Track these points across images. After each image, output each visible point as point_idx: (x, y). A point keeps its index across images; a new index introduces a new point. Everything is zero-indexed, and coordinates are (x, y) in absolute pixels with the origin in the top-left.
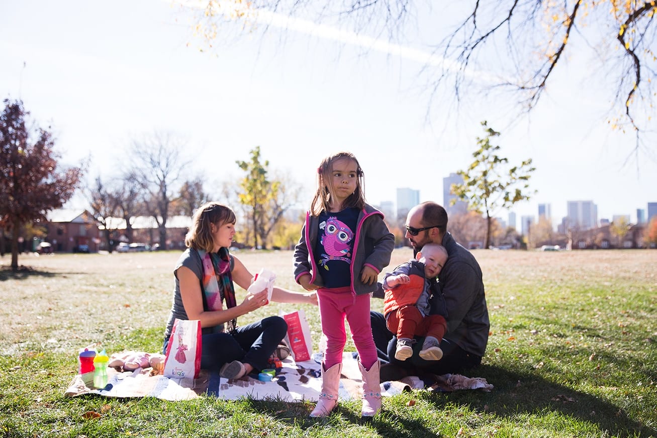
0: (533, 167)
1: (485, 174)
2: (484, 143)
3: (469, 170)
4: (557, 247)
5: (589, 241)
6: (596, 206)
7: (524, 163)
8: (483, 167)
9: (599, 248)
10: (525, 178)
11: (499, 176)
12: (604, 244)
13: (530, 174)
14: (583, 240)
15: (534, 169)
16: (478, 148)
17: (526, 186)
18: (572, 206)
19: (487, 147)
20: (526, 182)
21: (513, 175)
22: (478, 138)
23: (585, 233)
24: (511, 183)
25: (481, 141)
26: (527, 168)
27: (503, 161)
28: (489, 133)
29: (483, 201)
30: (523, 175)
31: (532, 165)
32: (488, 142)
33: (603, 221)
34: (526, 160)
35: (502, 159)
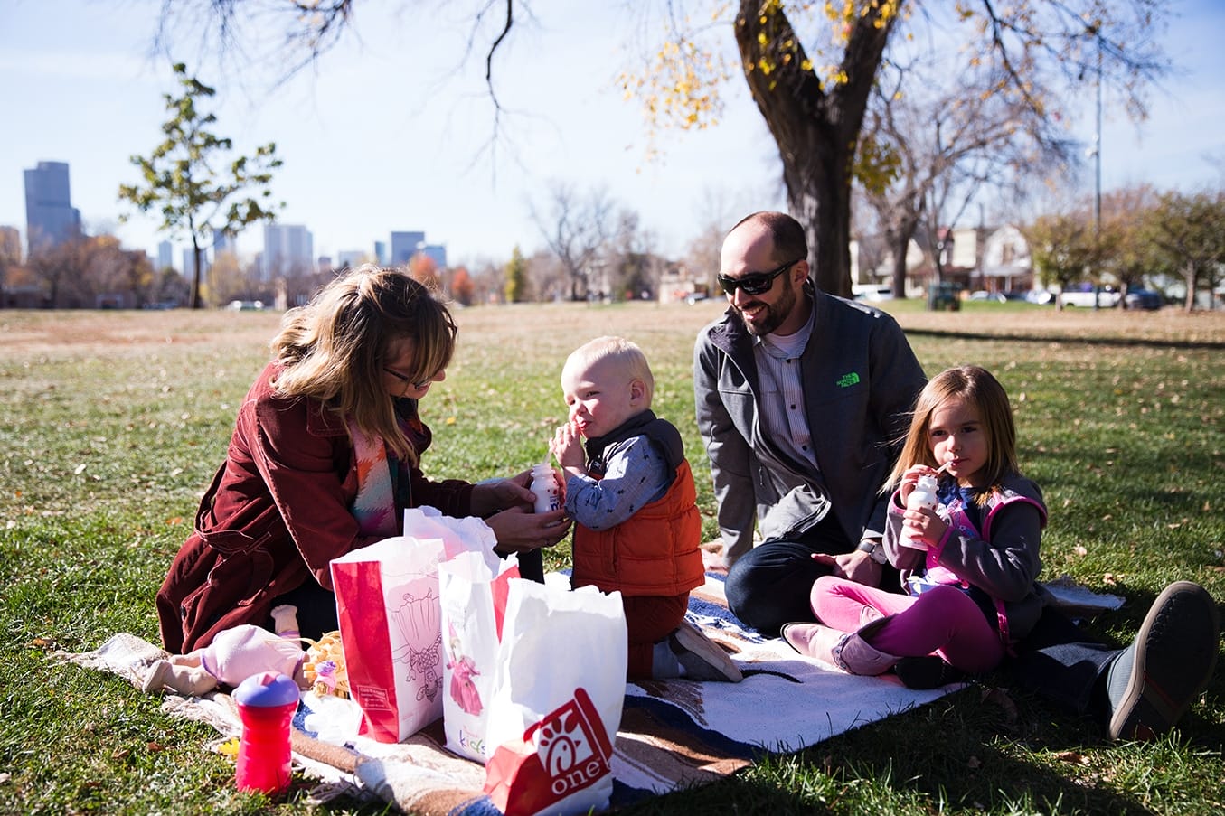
0: (278, 159)
1: (185, 166)
2: (184, 106)
3: (154, 157)
4: (258, 304)
6: (310, 236)
7: (261, 151)
8: (182, 153)
10: (263, 179)
11: (212, 173)
13: (273, 171)
14: (304, 293)
15: (279, 163)
16: (172, 116)
17: (267, 194)
19: (189, 114)
20: (266, 186)
21: (240, 173)
22: (169, 97)
23: (309, 281)
24: (238, 187)
25: (177, 104)
26: (267, 160)
27: (223, 145)
28: (191, 88)
29: (185, 219)
30: (262, 172)
31: (278, 156)
32: (191, 104)
34: (265, 144)
35: (221, 141)
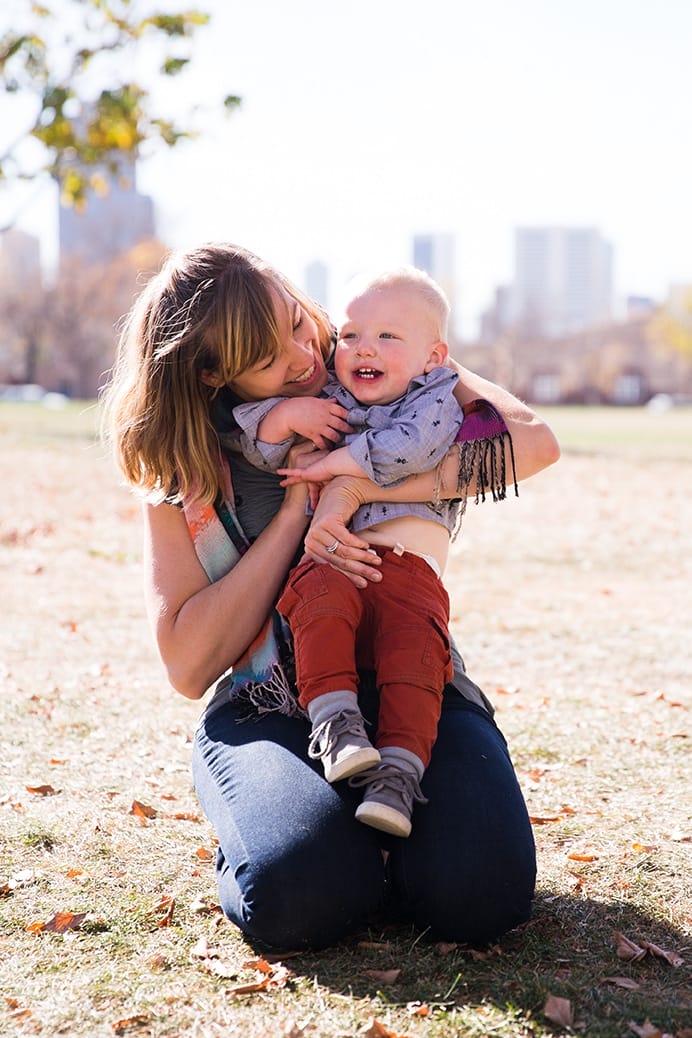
5: (571, 376)
6: (609, 249)
9: (607, 401)
12: (627, 387)
14: (552, 371)
18: (532, 243)
20: (178, 47)
23: (560, 345)
33: (633, 301)
